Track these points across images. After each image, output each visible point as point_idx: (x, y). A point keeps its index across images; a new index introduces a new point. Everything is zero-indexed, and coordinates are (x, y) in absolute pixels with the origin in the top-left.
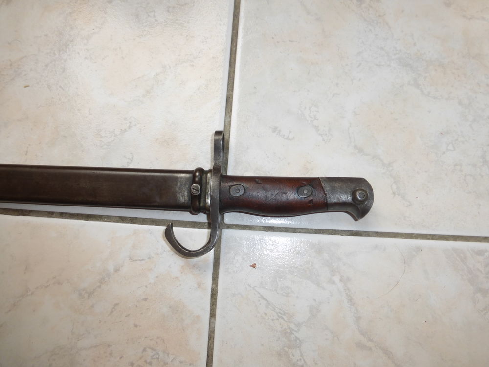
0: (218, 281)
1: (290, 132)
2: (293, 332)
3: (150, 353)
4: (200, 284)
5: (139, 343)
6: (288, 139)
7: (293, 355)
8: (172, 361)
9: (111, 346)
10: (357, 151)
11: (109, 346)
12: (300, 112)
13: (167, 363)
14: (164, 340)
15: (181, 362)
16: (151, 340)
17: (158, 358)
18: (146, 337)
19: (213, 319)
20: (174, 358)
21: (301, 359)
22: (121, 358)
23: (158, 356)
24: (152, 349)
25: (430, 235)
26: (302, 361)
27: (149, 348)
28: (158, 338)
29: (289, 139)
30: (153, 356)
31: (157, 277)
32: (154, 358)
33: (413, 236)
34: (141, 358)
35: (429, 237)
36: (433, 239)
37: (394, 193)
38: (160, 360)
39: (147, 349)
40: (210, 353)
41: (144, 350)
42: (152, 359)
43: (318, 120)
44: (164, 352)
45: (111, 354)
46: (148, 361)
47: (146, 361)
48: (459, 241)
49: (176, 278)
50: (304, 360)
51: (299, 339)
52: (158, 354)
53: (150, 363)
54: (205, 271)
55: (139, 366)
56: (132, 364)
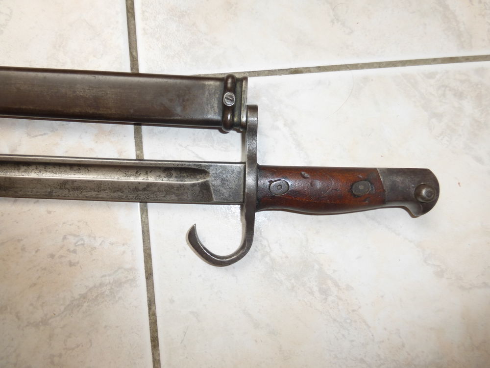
0: (142, 146)
3: (72, 240)
4: (121, 152)
5: (57, 230)
8: (100, 245)
9: (22, 240)
11: (19, 241)
13: (95, 248)
14: (87, 223)
15: (112, 244)
16: (70, 225)
17: (83, 245)
18: (64, 223)
20: (103, 241)
22: (37, 252)
23: (82, 242)
24: (75, 236)
25: (377, 63)
27: (70, 235)
28: (79, 221)
30: (77, 243)
32: (78, 245)
33: (359, 66)
34: (62, 247)
35: (375, 65)
36: (380, 67)
37: (332, 21)
38: (85, 245)
39: (68, 237)
40: (145, 228)
41: (65, 238)
42: (76, 246)
44: (90, 236)
45: (23, 249)
46: (72, 249)
47: (68, 250)
48: (408, 65)
49: (91, 149)
52: (82, 239)
53: (75, 252)
54: (125, 136)
55: (61, 257)
56: (52, 256)
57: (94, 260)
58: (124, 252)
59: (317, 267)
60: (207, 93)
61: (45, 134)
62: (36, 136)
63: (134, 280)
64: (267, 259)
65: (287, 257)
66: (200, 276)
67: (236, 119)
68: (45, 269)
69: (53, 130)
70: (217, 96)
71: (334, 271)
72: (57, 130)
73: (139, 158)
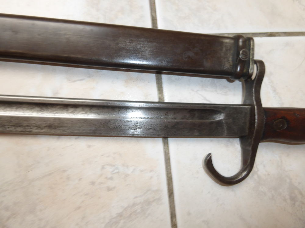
3: (109, 169)
5: (96, 162)
8: (132, 172)
9: (67, 171)
11: (64, 171)
13: (128, 175)
14: (120, 155)
15: (142, 171)
16: (107, 157)
17: (118, 172)
18: (102, 155)
20: (134, 169)
23: (117, 170)
24: (112, 165)
27: (108, 165)
28: (115, 153)
30: (113, 171)
32: (114, 173)
34: (101, 176)
38: (120, 173)
39: (106, 166)
41: (103, 168)
42: (112, 174)
44: (123, 165)
45: (68, 178)
46: (109, 177)
47: (106, 178)
52: (117, 168)
53: (111, 179)
54: (149, 82)
55: (101, 183)
56: (93, 183)
57: (127, 185)
58: (151, 177)
59: (288, 181)
60: (224, 49)
61: (82, 80)
62: (75, 81)
63: (159, 199)
65: (269, 175)
66: (209, 192)
67: (245, 71)
68: (87, 194)
69: (90, 76)
70: (232, 52)
71: (299, 183)
72: (93, 76)
73: (161, 101)
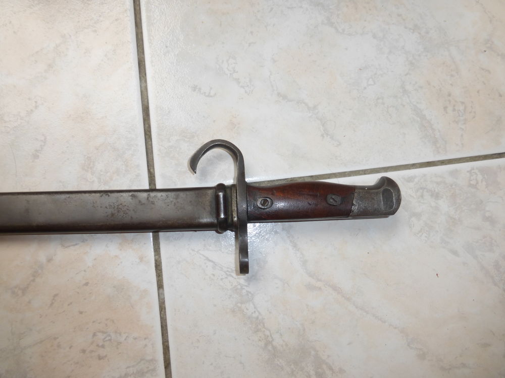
0: (160, 251)
1: (211, 88)
2: (244, 287)
3: (101, 336)
4: (142, 258)
5: (88, 328)
6: (209, 96)
7: (247, 309)
8: (125, 339)
9: (58, 338)
10: (281, 98)
11: (55, 339)
12: (218, 67)
13: (121, 343)
14: (113, 321)
15: (135, 339)
16: (99, 323)
17: (110, 340)
18: (94, 322)
19: (161, 290)
20: (127, 337)
21: (255, 312)
22: (70, 348)
23: (110, 338)
24: (103, 332)
25: (362, 170)
26: (257, 312)
27: (100, 332)
28: (107, 320)
29: (211, 96)
30: (105, 339)
31: (95, 259)
32: (106, 341)
33: (346, 174)
34: (92, 343)
35: (361, 172)
36: (365, 174)
37: (322, 136)
38: (112, 341)
39: (98, 334)
40: (164, 323)
41: (94, 335)
42: (104, 342)
43: (237, 72)
44: (116, 332)
45: (59, 346)
46: (101, 344)
47: (98, 345)
48: (389, 171)
49: (116, 256)
50: (258, 311)
51: (250, 293)
52: (109, 335)
53: (103, 346)
54: (145, 244)
55: (92, 351)
56: (84, 351)
57: (120, 353)
58: (146, 345)
59: (313, 353)
61: (76, 244)
62: (69, 246)
63: (154, 370)
64: (270, 347)
65: (287, 345)
66: (212, 364)
68: (77, 363)
69: (84, 241)
71: (329, 356)
72: (87, 240)
